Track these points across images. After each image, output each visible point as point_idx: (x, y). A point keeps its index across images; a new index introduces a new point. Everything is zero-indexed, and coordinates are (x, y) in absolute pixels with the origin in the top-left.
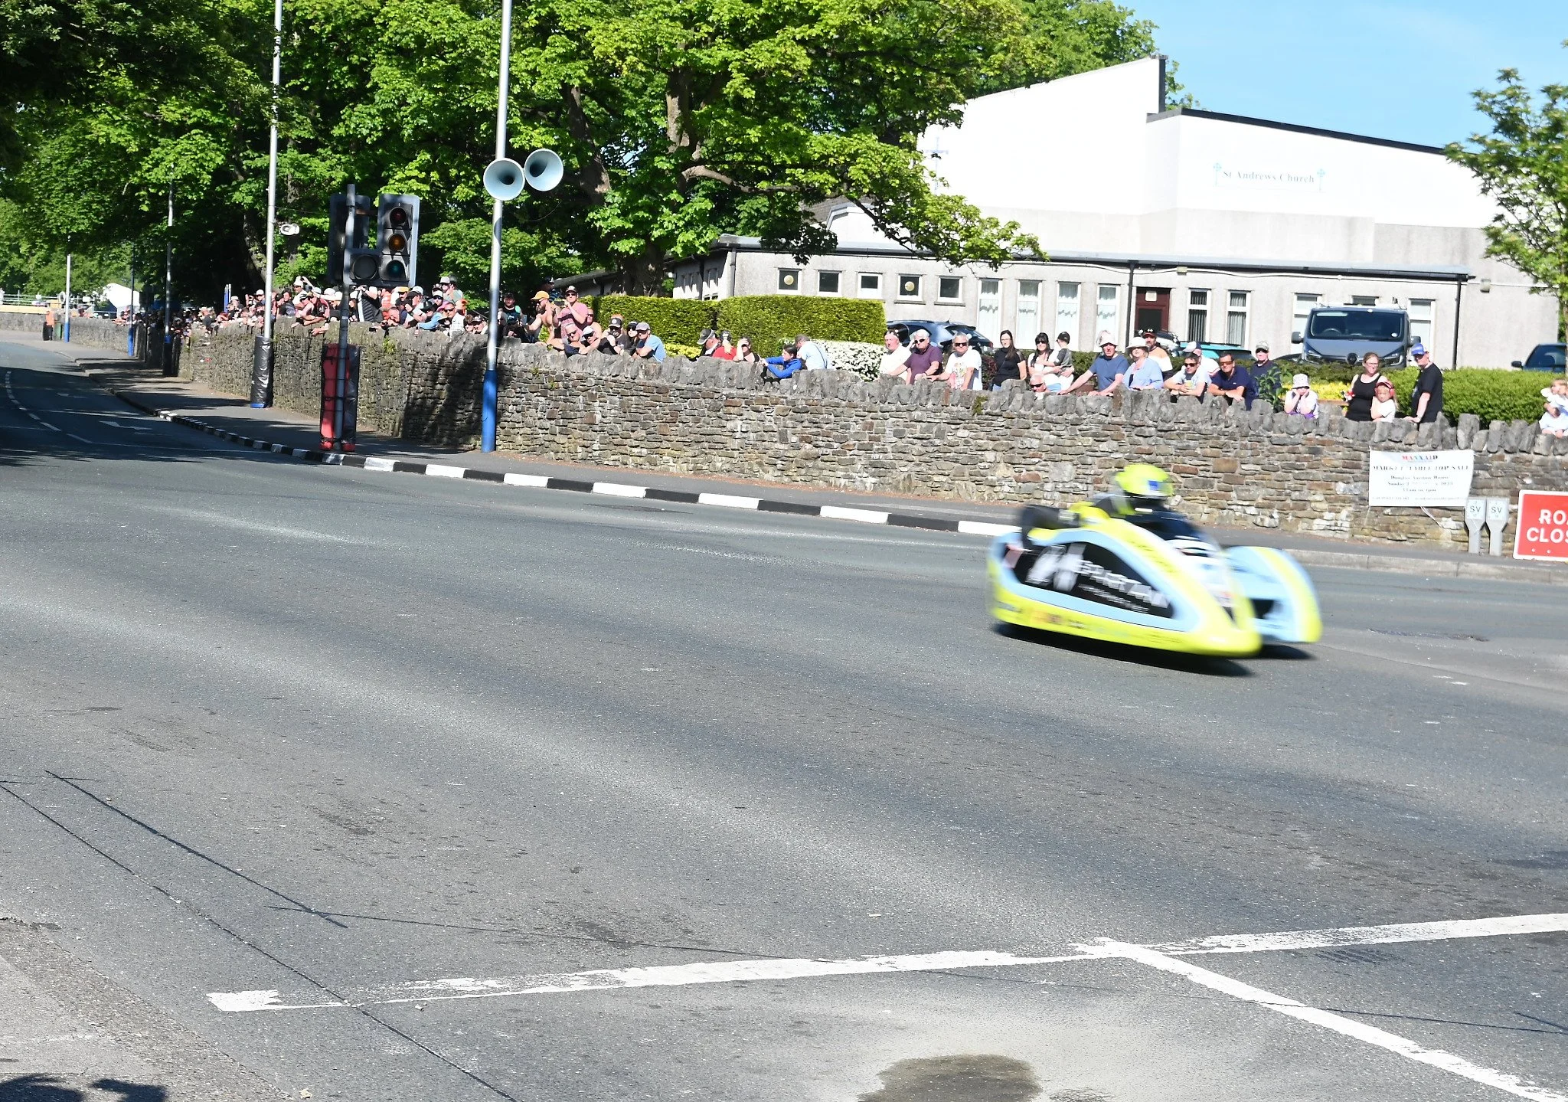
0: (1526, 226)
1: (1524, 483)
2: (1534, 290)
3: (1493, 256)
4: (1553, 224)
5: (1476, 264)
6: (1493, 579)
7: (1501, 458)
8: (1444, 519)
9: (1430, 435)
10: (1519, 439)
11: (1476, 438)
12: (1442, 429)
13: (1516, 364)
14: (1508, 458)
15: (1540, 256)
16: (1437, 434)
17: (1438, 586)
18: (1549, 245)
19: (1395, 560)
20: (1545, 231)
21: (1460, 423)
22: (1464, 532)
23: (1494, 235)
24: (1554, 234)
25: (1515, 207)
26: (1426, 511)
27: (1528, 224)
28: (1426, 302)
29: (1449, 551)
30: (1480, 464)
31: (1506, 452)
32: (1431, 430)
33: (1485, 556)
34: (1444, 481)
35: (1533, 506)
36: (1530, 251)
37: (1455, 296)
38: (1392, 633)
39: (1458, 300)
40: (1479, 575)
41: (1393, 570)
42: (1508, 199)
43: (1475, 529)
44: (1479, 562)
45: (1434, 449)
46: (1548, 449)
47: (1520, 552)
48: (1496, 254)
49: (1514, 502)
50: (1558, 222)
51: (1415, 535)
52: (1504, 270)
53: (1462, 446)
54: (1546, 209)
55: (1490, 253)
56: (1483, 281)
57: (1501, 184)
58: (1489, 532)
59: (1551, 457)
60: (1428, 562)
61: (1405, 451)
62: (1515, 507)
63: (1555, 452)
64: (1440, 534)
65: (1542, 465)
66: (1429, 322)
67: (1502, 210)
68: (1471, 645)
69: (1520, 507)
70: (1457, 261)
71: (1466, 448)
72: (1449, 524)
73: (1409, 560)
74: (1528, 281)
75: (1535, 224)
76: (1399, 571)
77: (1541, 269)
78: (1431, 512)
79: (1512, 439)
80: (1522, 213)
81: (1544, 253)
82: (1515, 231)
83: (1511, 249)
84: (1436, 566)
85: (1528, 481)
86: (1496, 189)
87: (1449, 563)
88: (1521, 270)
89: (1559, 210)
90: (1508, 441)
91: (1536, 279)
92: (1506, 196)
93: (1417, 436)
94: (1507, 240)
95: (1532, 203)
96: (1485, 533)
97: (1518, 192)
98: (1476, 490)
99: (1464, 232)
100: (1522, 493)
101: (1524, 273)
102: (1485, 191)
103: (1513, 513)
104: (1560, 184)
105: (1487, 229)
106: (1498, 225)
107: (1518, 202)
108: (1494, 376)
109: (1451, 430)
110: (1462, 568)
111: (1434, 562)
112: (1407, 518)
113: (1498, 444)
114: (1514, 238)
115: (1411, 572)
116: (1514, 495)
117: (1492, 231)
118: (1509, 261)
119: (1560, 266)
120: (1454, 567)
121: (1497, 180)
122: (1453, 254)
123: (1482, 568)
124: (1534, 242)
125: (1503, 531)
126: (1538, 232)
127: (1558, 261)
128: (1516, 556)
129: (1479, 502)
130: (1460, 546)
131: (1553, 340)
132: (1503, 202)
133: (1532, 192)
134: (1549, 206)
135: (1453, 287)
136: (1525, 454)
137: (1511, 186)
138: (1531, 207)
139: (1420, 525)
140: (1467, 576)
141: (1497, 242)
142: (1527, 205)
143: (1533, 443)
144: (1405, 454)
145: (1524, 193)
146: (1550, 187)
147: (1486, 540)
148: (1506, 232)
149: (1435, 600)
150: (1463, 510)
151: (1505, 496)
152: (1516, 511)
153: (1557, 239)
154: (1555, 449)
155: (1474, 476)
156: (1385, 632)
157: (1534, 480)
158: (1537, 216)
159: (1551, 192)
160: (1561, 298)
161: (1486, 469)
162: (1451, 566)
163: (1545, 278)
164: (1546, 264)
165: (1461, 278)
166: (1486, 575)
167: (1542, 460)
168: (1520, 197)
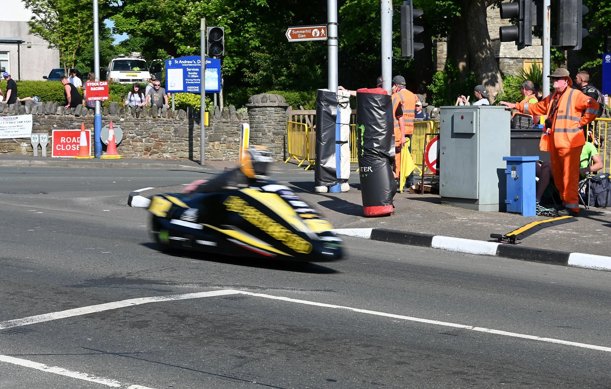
0: (44, 21)
1: (54, 127)
2: (50, 47)
3: (32, 33)
4: (55, 20)
5: (24, 37)
6: (45, 166)
7: (44, 117)
8: (22, 143)
9: (14, 109)
10: (50, 109)
11: (33, 109)
12: (19, 106)
13: (44, 77)
14: (46, 117)
15: (51, 33)
16: (17, 108)
17: (24, 171)
18: (54, 28)
19: (4, 161)
20: (53, 23)
21: (26, 103)
22: (31, 148)
23: (32, 25)
24: (56, 24)
25: (40, 14)
26: (14, 140)
27: (45, 20)
28: (5, 53)
29: (25, 156)
30: (35, 120)
31: (45, 114)
32: (14, 107)
33: (40, 157)
34: (21, 127)
35: (58, 136)
36: (47, 31)
37: (17, 50)
38: (9, 193)
39: (19, 51)
40: (39, 165)
41: (4, 165)
42: (36, 10)
43: (35, 146)
44: (38, 160)
45: (16, 114)
46: (62, 113)
47: (54, 155)
48: (33, 32)
49: (50, 135)
50: (57, 19)
51: (12, 150)
52: (36, 39)
53: (28, 113)
54: (52, 14)
55: (31, 32)
56: (28, 43)
57: (33, 4)
58: (41, 147)
59: (63, 116)
60: (18, 161)
61: (4, 116)
62: (51, 137)
63: (65, 114)
64: (21, 149)
65: (60, 119)
66: (7, 61)
67: (34, 15)
68: (41, 196)
69: (53, 136)
70: (17, 35)
71: (29, 114)
72: (25, 145)
73: (10, 161)
74: (47, 43)
75: (48, 20)
76: (6, 166)
77: (52, 39)
78: (17, 141)
79: (47, 109)
80: (42, 16)
81: (53, 32)
82: (40, 23)
83: (39, 31)
84: (21, 162)
85: (55, 126)
86: (32, 6)
87: (26, 161)
88: (44, 39)
89: (57, 14)
90: (46, 110)
91: (50, 43)
92: (36, 9)
93: (9, 110)
94: (37, 27)
95: (46, 12)
96: (39, 148)
97: (40, 7)
98: (35, 130)
99: (19, 23)
100: (53, 131)
101: (45, 40)
102: (27, 7)
103: (50, 139)
104: (57, 4)
105: (29, 22)
106: (33, 21)
107: (41, 11)
108: (38, 83)
109: (22, 106)
110: (32, 163)
111: (20, 161)
112: (7, 143)
113: (42, 111)
114: (40, 26)
115: (11, 165)
116: (50, 133)
117: (31, 23)
118: (39, 35)
119: (59, 37)
120: (29, 163)
121: (32, 2)
122: (15, 32)
123: (40, 162)
124: (48, 27)
125: (46, 146)
126: (49, 23)
127: (59, 35)
128: (53, 156)
129: (36, 136)
130: (30, 154)
131: (58, 67)
132: (34, 11)
133: (46, 7)
134: (53, 13)
135: (15, 46)
136: (53, 115)
137: (37, 5)
138: (46, 13)
139: (13, 146)
140: (34, 166)
141: (33, 28)
142: (44, 13)
143: (56, 111)
144: (4, 117)
145: (42, 8)
146: (53, 5)
147: (40, 151)
148: (37, 24)
149: (24, 178)
150: (29, 139)
151: (46, 132)
152: (51, 138)
153: (57, 26)
154: (65, 112)
155: (33, 125)
156: (6, 193)
157: (57, 125)
158: (49, 17)
159: (54, 7)
160: (60, 50)
161: (38, 122)
162: (27, 162)
163: (54, 42)
164: (54, 36)
165: (19, 42)
166: (41, 165)
167: (60, 117)
168: (41, 9)
